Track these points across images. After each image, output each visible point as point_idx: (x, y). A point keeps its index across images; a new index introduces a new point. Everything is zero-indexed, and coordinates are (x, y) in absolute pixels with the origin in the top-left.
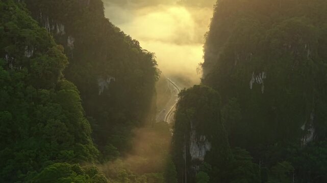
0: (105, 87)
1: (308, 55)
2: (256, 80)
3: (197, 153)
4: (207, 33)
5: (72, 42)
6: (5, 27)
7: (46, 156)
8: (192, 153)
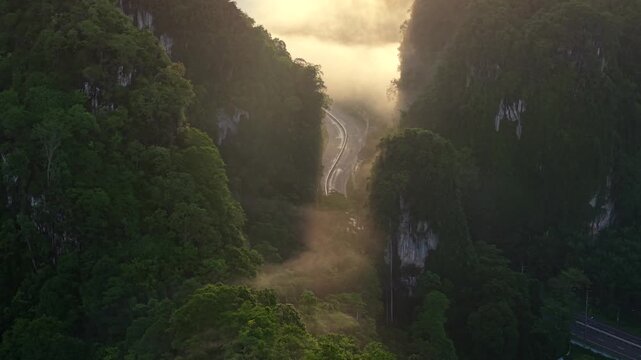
0: (229, 129)
1: (602, 68)
2: (505, 115)
3: (411, 254)
4: (405, 22)
5: (168, 46)
6: (80, 31)
7: (177, 270)
8: (402, 254)
